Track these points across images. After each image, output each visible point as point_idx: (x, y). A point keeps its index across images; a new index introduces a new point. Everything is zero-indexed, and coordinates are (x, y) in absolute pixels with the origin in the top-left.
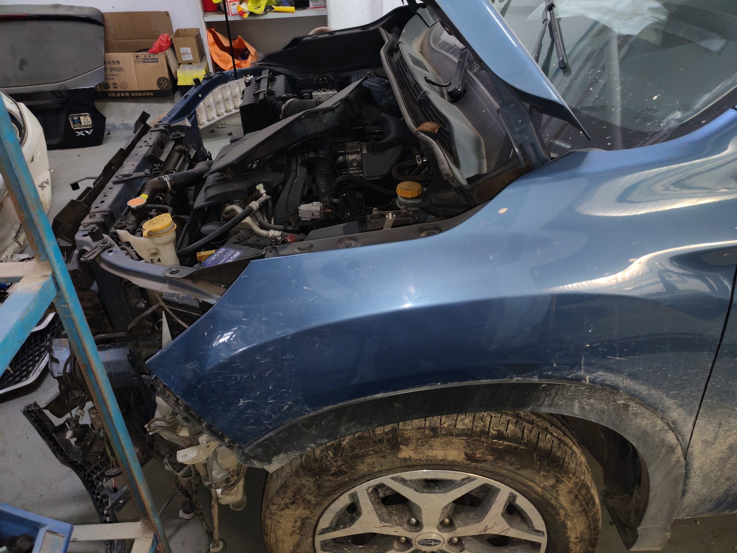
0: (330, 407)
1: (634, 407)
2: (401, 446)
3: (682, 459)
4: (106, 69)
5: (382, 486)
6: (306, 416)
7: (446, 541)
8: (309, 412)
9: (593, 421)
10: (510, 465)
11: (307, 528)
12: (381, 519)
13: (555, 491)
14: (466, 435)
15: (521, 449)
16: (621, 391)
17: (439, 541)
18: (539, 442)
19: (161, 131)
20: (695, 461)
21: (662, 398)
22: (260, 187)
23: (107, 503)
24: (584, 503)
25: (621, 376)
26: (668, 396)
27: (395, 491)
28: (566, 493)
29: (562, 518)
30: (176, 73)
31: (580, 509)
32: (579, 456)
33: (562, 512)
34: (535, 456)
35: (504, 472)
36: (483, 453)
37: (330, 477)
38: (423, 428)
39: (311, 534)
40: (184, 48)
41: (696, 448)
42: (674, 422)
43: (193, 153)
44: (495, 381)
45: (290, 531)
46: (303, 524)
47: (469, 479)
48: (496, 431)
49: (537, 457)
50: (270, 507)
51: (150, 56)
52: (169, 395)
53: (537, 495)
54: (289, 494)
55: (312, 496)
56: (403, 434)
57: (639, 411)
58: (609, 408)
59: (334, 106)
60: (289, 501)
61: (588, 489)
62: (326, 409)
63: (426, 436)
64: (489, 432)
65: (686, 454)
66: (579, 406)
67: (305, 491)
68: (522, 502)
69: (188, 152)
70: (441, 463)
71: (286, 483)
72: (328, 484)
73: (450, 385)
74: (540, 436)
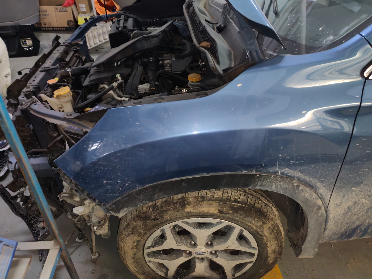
0: (150, 185)
1: (302, 187)
2: (187, 206)
3: (324, 213)
4: (40, 15)
5: (177, 226)
6: (137, 189)
7: (209, 253)
8: (139, 187)
9: (282, 193)
10: (241, 215)
11: (139, 246)
12: (177, 242)
13: (262, 228)
14: (219, 200)
15: (246, 208)
16: (296, 179)
17: (205, 253)
18: (255, 204)
19: (66, 45)
20: (331, 214)
21: (316, 182)
22: (118, 76)
23: (39, 234)
24: (276, 234)
25: (296, 171)
26: (319, 181)
27: (184, 228)
28: (267, 229)
29: (265, 241)
30: (77, 18)
31: (274, 237)
32: (275, 212)
33: (265, 238)
34: (253, 211)
35: (237, 219)
36: (227, 209)
37: (151, 221)
38: (197, 197)
39: (142, 248)
40: (82, 5)
41: (332, 207)
42: (321, 194)
43: (84, 58)
44: (234, 173)
45: (131, 248)
46: (137, 244)
47: (220, 223)
48: (234, 199)
49: (254, 212)
50: (121, 235)
51: (63, 8)
52: (67, 178)
53: (254, 230)
54: (130, 229)
55: (142, 230)
56: (187, 200)
57: (304, 189)
58: (289, 187)
59: (158, 34)
60: (130, 233)
61: (278, 227)
62: (147, 186)
63: (199, 201)
64: (230, 200)
65: (326, 211)
66: (275, 186)
67: (138, 227)
68: (246, 234)
69: (81, 57)
70: (206, 214)
71: (129, 224)
72: (150, 224)
73: (211, 174)
74: (256, 202)
